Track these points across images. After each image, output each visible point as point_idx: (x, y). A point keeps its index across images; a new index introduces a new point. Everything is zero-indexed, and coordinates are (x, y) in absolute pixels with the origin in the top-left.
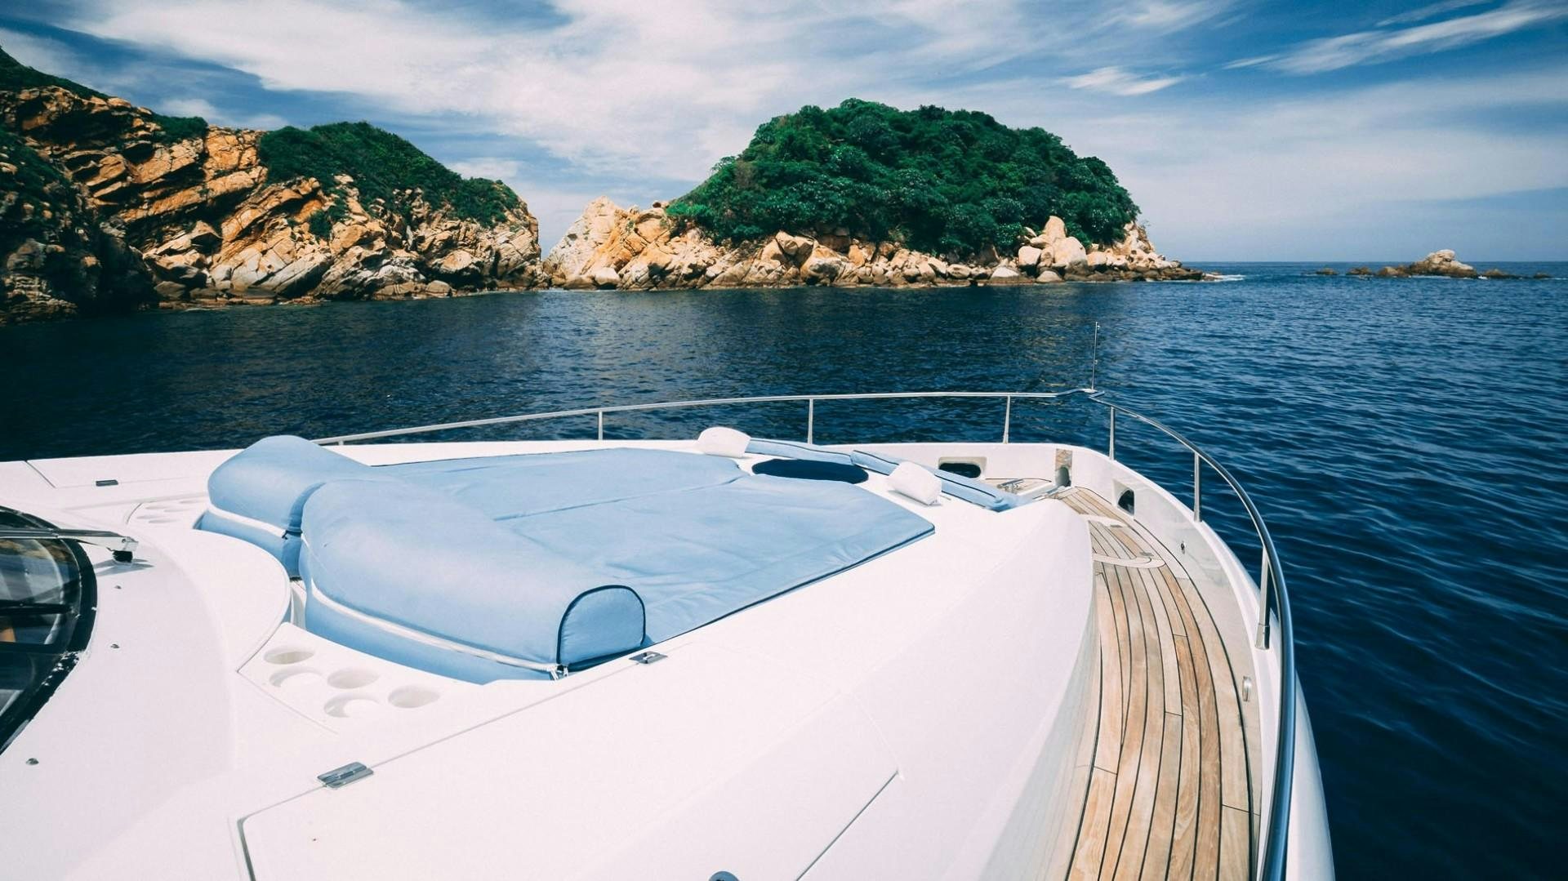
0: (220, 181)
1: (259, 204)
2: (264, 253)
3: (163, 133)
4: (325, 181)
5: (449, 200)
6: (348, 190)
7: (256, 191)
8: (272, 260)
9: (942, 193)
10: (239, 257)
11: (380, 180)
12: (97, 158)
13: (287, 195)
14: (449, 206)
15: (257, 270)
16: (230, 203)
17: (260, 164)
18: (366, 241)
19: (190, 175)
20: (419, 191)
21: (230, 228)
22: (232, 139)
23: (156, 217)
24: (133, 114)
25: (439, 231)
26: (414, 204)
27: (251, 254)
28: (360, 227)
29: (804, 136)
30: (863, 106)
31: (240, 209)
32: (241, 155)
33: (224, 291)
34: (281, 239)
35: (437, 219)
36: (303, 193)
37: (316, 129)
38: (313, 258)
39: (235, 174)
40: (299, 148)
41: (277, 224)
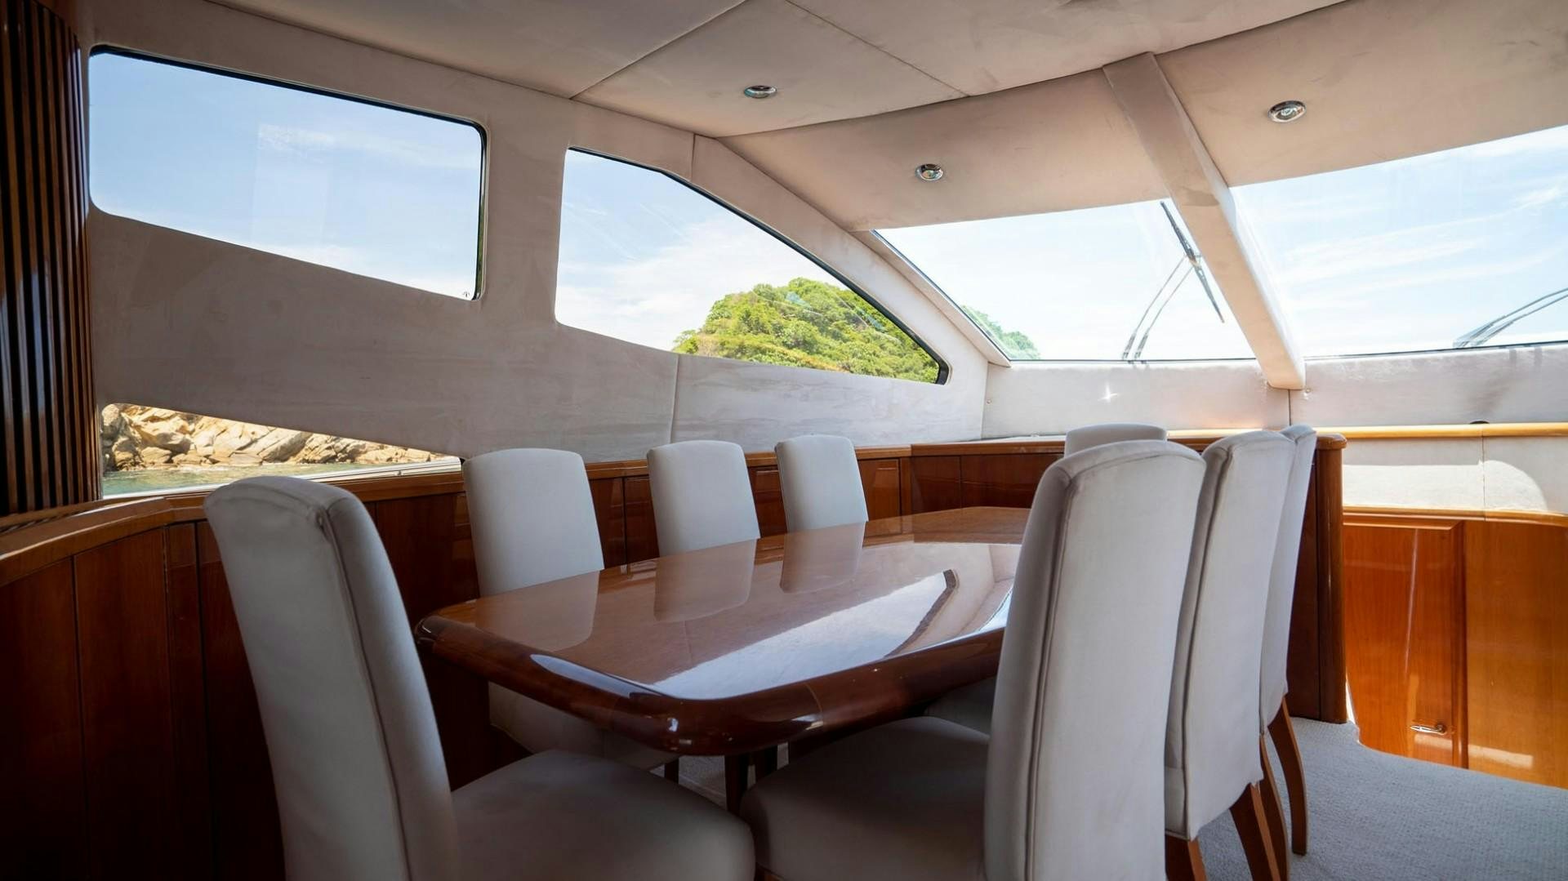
9: (886, 364)
15: (240, 436)
29: (759, 311)
30: (811, 285)
33: (207, 457)
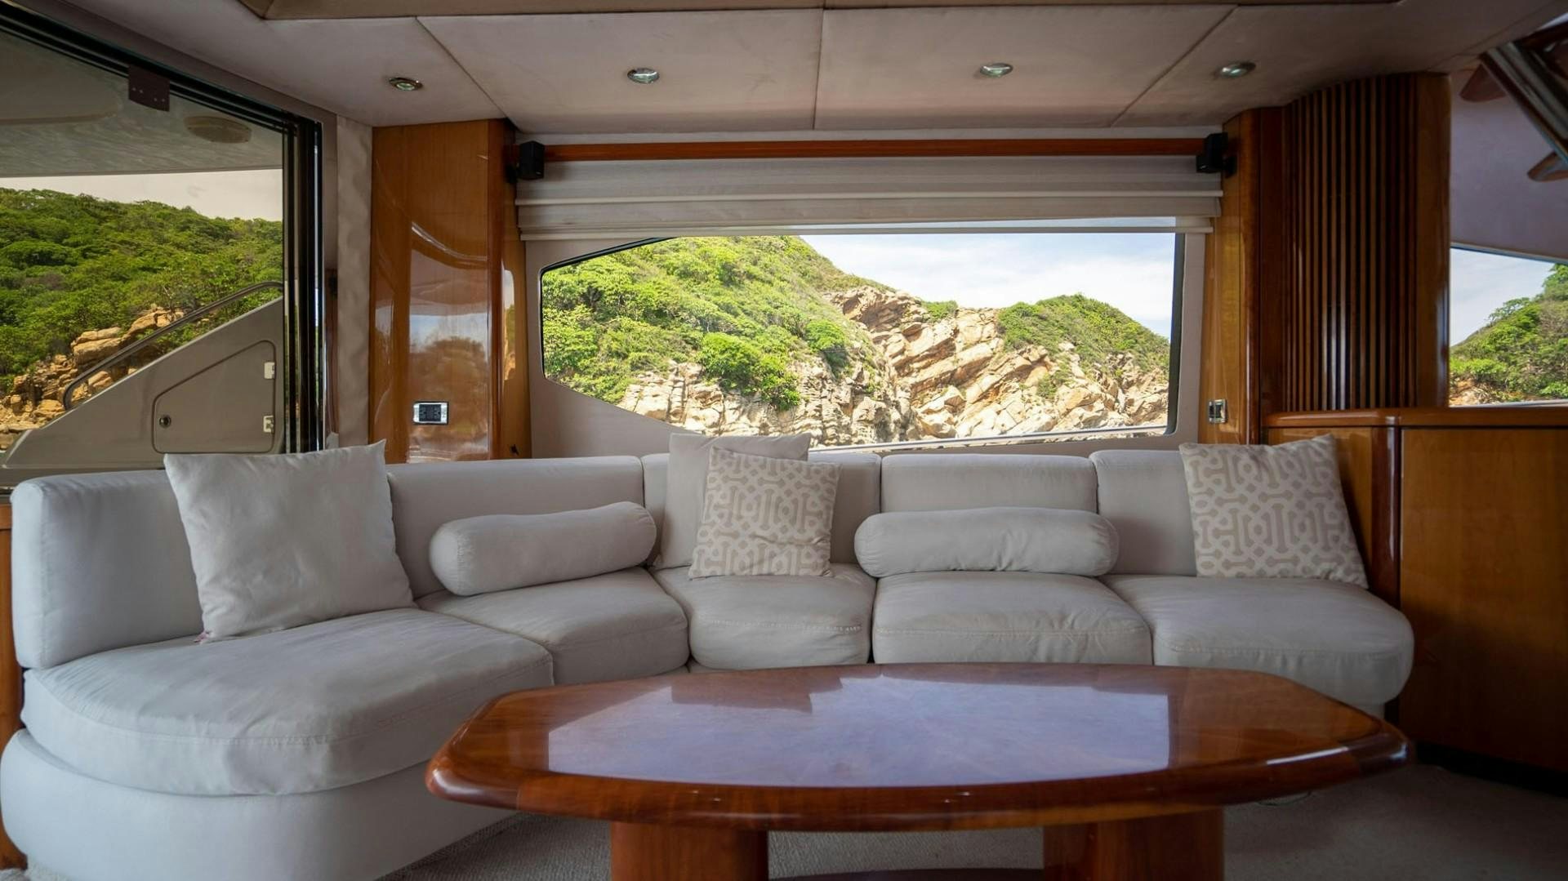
0: (968, 352)
1: (995, 371)
2: (998, 413)
3: (929, 316)
4: (1051, 348)
5: (1157, 364)
6: (1071, 356)
7: (994, 359)
8: (1006, 419)
10: (978, 417)
11: (1095, 345)
12: (887, 337)
13: (1020, 362)
14: (1158, 370)
15: (993, 428)
16: (972, 371)
17: (997, 336)
18: (1087, 403)
19: (945, 349)
20: (1130, 355)
21: (973, 392)
22: (976, 316)
23: (921, 383)
24: (910, 301)
25: (1148, 394)
26: (1124, 368)
27: (988, 413)
28: (1083, 390)
31: (980, 375)
32: (983, 329)
34: (1012, 401)
35: (1146, 384)
36: (1032, 359)
37: (1041, 303)
38: (1039, 419)
39: (979, 345)
40: (1030, 320)
41: (1010, 387)
